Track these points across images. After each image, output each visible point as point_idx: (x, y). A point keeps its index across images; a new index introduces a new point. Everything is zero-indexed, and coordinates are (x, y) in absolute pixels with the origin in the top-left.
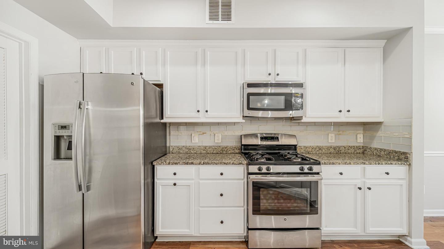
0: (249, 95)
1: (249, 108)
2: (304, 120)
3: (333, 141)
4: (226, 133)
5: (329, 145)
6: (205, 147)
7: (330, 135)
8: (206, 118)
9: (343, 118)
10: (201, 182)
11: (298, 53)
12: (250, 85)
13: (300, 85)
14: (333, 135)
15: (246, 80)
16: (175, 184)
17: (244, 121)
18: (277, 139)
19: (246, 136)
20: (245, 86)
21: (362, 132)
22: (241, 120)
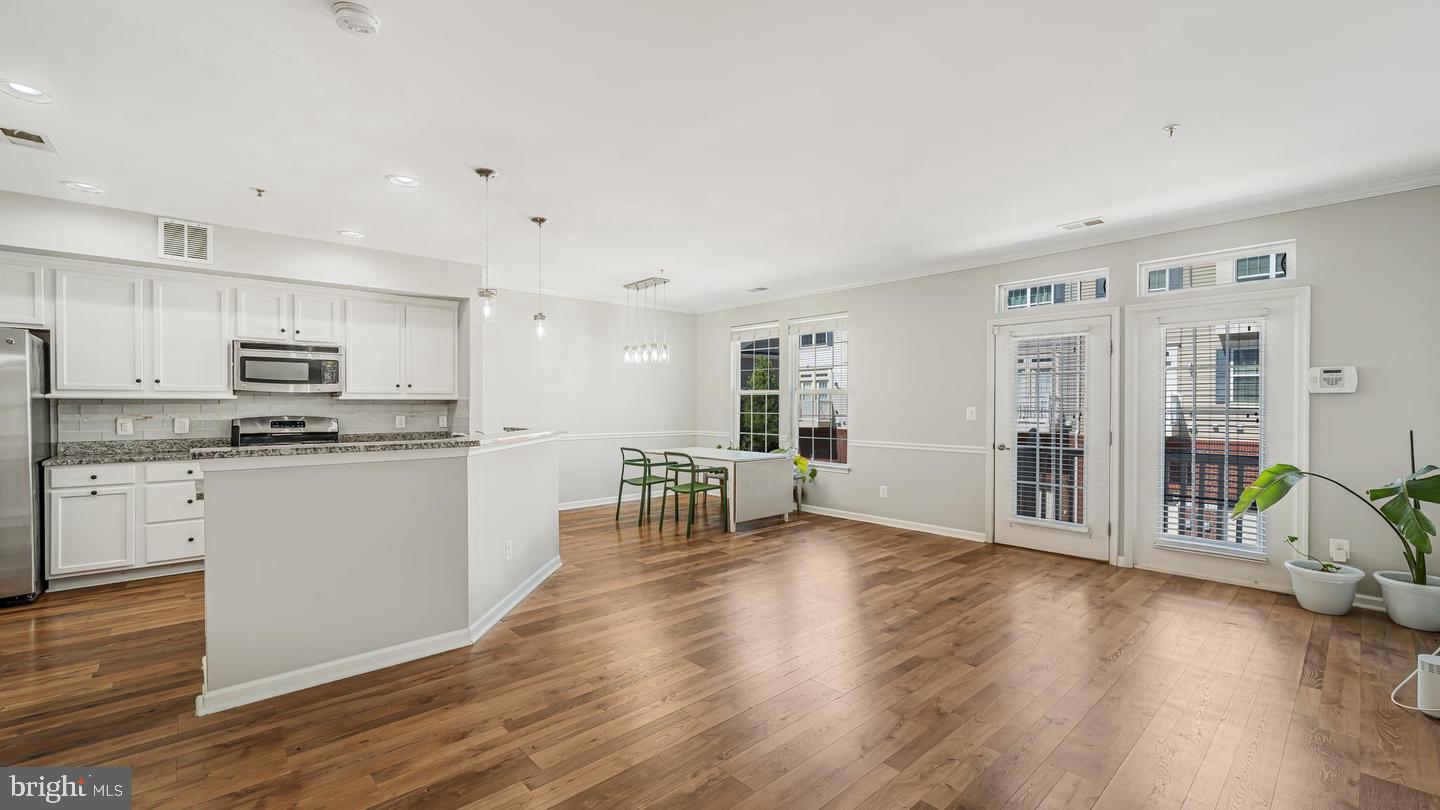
0: (244, 360)
1: (243, 378)
2: (343, 397)
3: (404, 426)
4: (200, 417)
5: (397, 432)
6: (152, 442)
7: (398, 418)
8: (154, 391)
9: (403, 395)
10: (149, 486)
11: (332, 304)
12: (244, 346)
13: (335, 350)
14: (403, 418)
15: (239, 335)
16: (94, 493)
17: (236, 397)
18: (303, 424)
19: (244, 420)
20: (237, 346)
21: (446, 413)
22: (230, 396)
